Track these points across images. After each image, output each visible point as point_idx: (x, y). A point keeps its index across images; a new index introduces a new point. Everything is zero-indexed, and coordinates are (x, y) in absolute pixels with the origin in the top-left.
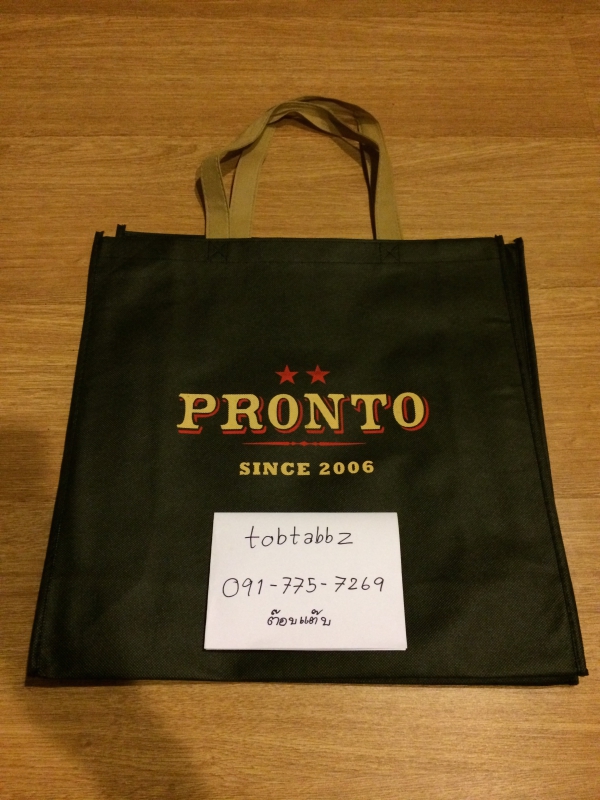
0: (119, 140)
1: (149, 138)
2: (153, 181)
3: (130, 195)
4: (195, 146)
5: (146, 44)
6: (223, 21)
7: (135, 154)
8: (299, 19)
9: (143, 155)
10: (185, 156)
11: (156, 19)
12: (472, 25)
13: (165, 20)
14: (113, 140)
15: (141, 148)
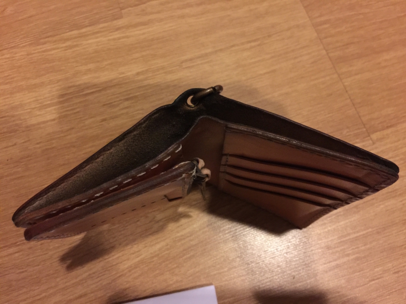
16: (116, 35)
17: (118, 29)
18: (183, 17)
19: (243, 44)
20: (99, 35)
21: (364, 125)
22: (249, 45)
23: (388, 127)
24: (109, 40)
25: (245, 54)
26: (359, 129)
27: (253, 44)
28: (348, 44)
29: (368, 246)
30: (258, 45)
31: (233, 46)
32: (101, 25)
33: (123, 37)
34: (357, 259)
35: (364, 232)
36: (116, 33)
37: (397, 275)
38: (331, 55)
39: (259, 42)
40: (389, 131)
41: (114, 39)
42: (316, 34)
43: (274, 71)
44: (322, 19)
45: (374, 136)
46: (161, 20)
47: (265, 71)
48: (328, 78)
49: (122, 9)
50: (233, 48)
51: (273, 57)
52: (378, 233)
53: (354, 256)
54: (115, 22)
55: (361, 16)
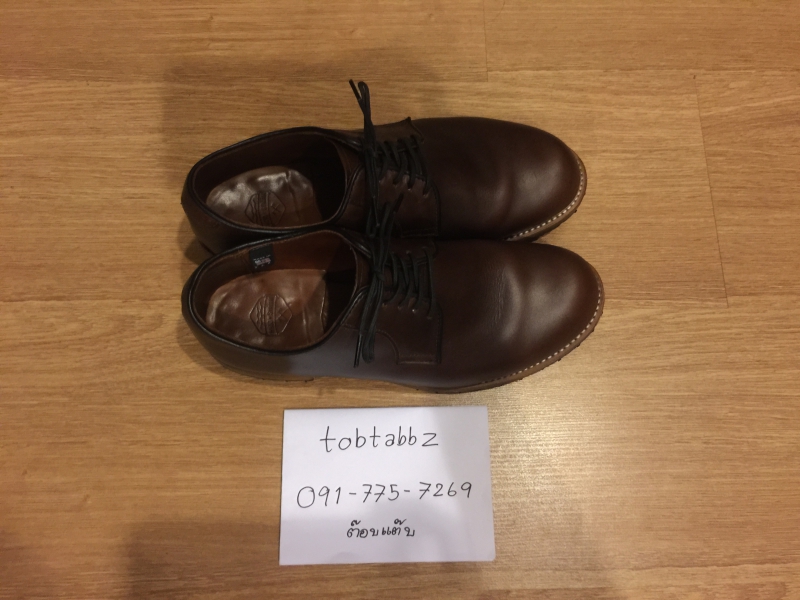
0: (52, 309)
1: (96, 303)
2: (97, 381)
3: (64, 405)
4: (161, 317)
5: (98, 131)
6: (209, 88)
7: (74, 333)
8: (319, 84)
9: (87, 334)
10: (145, 335)
11: (114, 86)
12: (564, 94)
13: (127, 87)
14: (43, 309)
15: (84, 321)
16: (475, 100)
17: (479, 94)
18: (556, 99)
19: (617, 152)
20: (456, 94)
21: (725, 284)
22: (624, 155)
23: (750, 294)
24: (465, 104)
25: (617, 165)
26: (717, 286)
27: (628, 155)
28: (738, 188)
29: (685, 408)
30: (634, 159)
31: (604, 151)
32: (461, 84)
33: (483, 105)
34: (670, 417)
35: (686, 394)
36: (476, 97)
37: (705, 445)
38: (714, 194)
39: (637, 155)
40: (750, 298)
41: (472, 105)
42: (705, 165)
43: (644, 194)
44: (720, 149)
45: (731, 300)
46: (531, 97)
47: (632, 191)
48: (702, 220)
49: (489, 70)
50: (604, 154)
51: (646, 177)
52: (699, 399)
53: (666, 414)
54: (478, 84)
55: (766, 159)
